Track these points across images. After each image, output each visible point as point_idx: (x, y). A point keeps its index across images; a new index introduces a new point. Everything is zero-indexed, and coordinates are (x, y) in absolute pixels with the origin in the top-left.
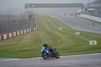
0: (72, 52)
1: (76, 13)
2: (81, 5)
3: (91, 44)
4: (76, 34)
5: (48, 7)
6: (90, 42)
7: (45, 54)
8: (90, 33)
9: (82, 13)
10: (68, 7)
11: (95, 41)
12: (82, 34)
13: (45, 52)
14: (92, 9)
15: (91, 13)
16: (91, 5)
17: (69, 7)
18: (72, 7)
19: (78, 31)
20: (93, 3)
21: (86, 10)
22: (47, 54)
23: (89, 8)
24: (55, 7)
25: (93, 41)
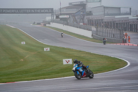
0: (39, 75)
1: (44, 22)
2: (51, 11)
3: (65, 63)
4: (45, 50)
5: (4, 13)
6: (64, 60)
7: (78, 73)
8: (64, 48)
9: (53, 21)
10: (33, 13)
11: (71, 60)
12: (53, 49)
13: (78, 70)
14: (66, 16)
15: (65, 22)
16: (64, 10)
17: (35, 13)
18: (38, 13)
19: (48, 46)
20: (67, 8)
21: (57, 17)
22: (81, 73)
23: (61, 14)
24: (15, 13)
25: (67, 60)
